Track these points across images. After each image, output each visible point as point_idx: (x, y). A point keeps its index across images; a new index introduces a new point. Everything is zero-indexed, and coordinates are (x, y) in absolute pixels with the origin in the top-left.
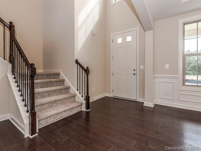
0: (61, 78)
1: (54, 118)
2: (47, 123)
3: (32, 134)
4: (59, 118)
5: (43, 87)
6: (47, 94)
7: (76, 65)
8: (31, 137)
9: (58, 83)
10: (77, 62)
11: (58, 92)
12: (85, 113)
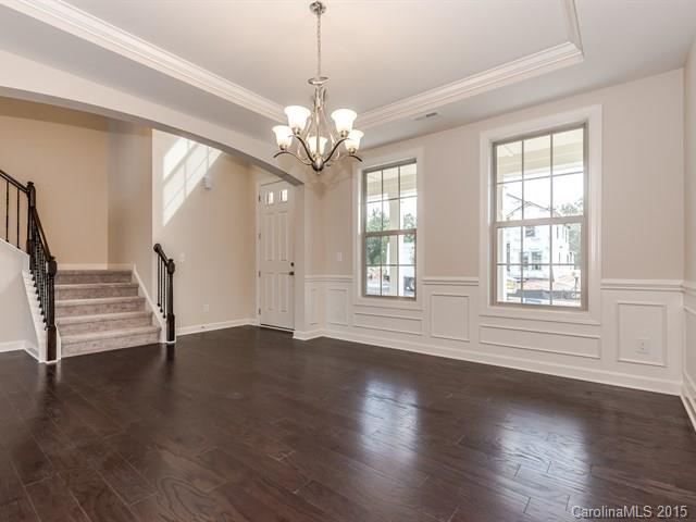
0: (133, 281)
1: (95, 345)
2: (78, 351)
3: (49, 359)
4: (103, 348)
5: (89, 297)
6: (93, 308)
7: (156, 255)
8: (48, 363)
9: (123, 291)
10: (158, 249)
11: (115, 307)
12: (164, 347)
